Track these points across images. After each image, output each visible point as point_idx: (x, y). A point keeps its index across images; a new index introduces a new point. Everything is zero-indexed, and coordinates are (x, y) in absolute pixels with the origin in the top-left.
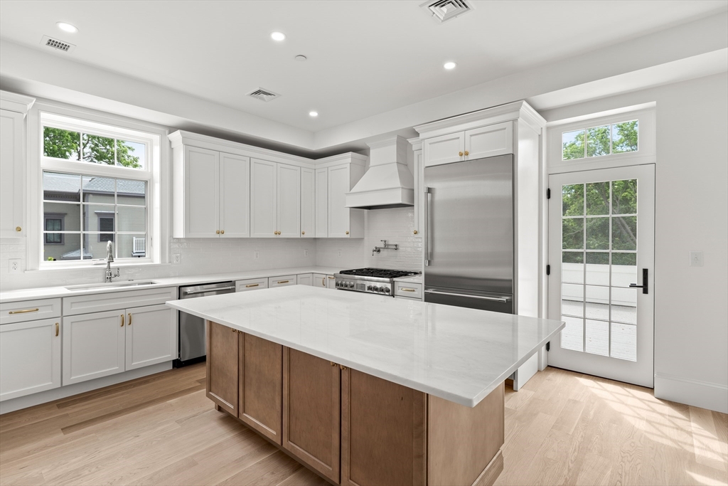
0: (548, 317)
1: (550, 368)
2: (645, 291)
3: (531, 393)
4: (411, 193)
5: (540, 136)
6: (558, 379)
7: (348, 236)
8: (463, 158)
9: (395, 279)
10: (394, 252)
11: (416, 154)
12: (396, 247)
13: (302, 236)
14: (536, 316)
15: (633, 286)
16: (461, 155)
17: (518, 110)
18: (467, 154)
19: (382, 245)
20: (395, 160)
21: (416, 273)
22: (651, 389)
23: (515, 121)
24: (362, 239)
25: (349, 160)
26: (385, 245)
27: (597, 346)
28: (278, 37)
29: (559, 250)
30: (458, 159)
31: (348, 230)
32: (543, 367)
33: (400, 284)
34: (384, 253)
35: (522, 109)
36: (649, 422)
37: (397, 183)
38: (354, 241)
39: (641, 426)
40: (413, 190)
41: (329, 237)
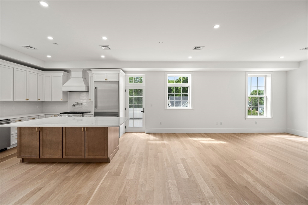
0: (126, 117)
1: (126, 132)
2: (144, 112)
3: (123, 137)
4: (88, 88)
5: (124, 77)
6: (128, 134)
7: (62, 101)
8: (106, 80)
9: (83, 114)
10: (81, 106)
11: (90, 76)
12: (82, 105)
13: (39, 101)
14: (123, 117)
15: (142, 111)
16: (105, 79)
17: (120, 71)
18: (107, 79)
19: (76, 104)
20: (82, 77)
21: (89, 112)
22: (145, 132)
23: (119, 73)
24: (67, 102)
25: (63, 74)
26: (77, 104)
27: (136, 126)
28: (50, 38)
29: (128, 104)
30: (104, 80)
31: (62, 99)
32: (125, 132)
33: (86, 115)
34: (76, 106)
35: (121, 71)
36: (144, 137)
37: (83, 84)
38: (64, 102)
39: (143, 138)
40: (89, 87)
41: (52, 101)
